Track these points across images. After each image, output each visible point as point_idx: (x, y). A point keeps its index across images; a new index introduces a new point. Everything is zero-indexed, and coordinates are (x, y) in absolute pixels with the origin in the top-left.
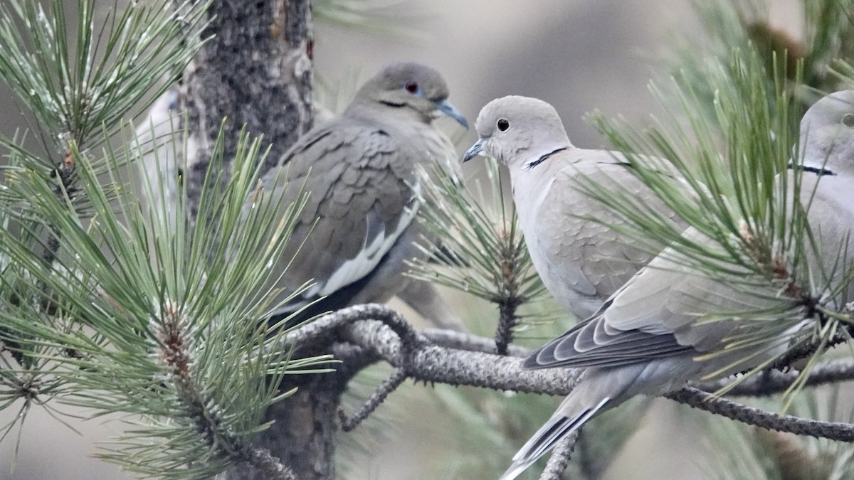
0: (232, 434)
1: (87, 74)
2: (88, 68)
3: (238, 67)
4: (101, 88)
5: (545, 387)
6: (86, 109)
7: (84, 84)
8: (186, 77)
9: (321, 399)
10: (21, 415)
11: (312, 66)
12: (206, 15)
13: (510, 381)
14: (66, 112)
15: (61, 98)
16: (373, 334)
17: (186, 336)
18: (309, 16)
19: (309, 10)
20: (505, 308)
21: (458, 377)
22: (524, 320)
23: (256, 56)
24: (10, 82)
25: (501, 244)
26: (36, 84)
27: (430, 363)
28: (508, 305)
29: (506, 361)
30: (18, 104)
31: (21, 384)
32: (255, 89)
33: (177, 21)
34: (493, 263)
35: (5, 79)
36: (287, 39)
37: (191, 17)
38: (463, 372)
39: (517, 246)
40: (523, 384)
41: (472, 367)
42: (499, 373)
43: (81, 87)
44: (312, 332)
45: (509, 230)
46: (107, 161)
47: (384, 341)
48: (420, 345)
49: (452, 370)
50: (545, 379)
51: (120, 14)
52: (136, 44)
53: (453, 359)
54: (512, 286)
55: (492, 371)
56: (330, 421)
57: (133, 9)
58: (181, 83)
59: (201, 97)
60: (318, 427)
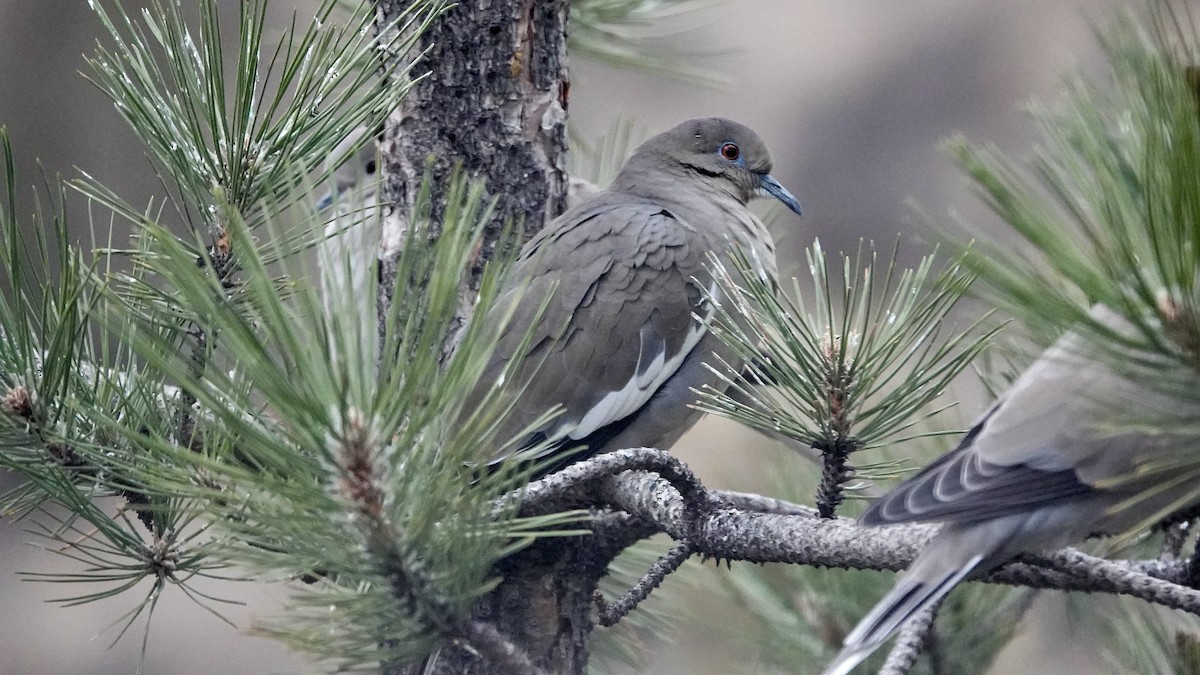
0: (442, 600)
1: (250, 122)
2: (252, 115)
3: (462, 117)
4: (269, 143)
5: (886, 559)
6: (248, 171)
7: (247, 137)
8: (388, 131)
9: (570, 585)
10: (151, 597)
11: (566, 118)
12: (419, 44)
13: (837, 554)
14: (221, 176)
15: (214, 156)
16: (646, 492)
17: (378, 460)
18: (563, 48)
19: (563, 38)
20: (831, 456)
21: (764, 550)
22: (858, 473)
23: (488, 102)
24: (143, 131)
25: (827, 366)
26: (179, 136)
27: (725, 532)
28: (835, 452)
29: (832, 525)
30: (153, 164)
31: (150, 555)
32: (486, 149)
33: (379, 51)
34: (815, 393)
35: (135, 128)
36: (532, 80)
37: (397, 46)
38: (771, 542)
39: (849, 368)
40: (854, 556)
41: (784, 536)
42: (822, 541)
43: (241, 140)
44: (559, 484)
45: (838, 345)
46: (275, 245)
47: (661, 503)
48: (712, 508)
49: (756, 541)
50: (886, 547)
51: (298, 41)
52: (320, 81)
53: (757, 526)
54: (842, 425)
55: (812, 540)
56: (583, 617)
57: (316, 32)
58: (381, 139)
59: (410, 159)
60: (566, 626)
